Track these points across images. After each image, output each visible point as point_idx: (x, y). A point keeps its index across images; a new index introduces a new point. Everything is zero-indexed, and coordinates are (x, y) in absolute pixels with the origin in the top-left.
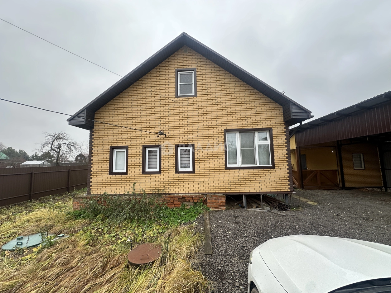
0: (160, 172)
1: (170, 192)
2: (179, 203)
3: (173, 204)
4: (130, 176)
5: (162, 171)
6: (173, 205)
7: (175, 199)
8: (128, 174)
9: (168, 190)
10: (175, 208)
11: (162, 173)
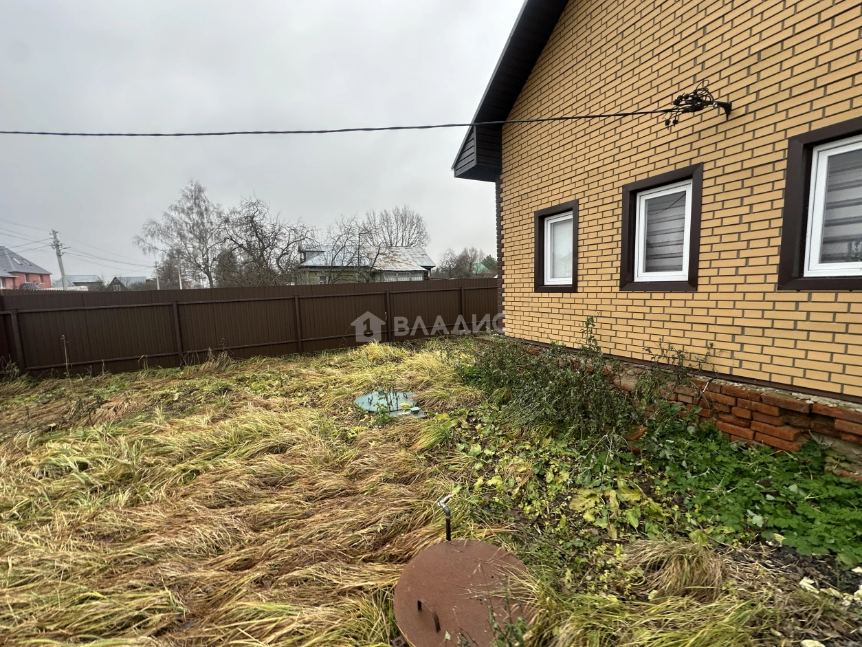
0: (692, 283)
1: (736, 372)
2: (789, 432)
3: (749, 427)
4: (584, 295)
5: (700, 281)
6: (750, 433)
7: (763, 407)
8: (580, 290)
9: (730, 363)
10: (758, 447)
11: (700, 288)
